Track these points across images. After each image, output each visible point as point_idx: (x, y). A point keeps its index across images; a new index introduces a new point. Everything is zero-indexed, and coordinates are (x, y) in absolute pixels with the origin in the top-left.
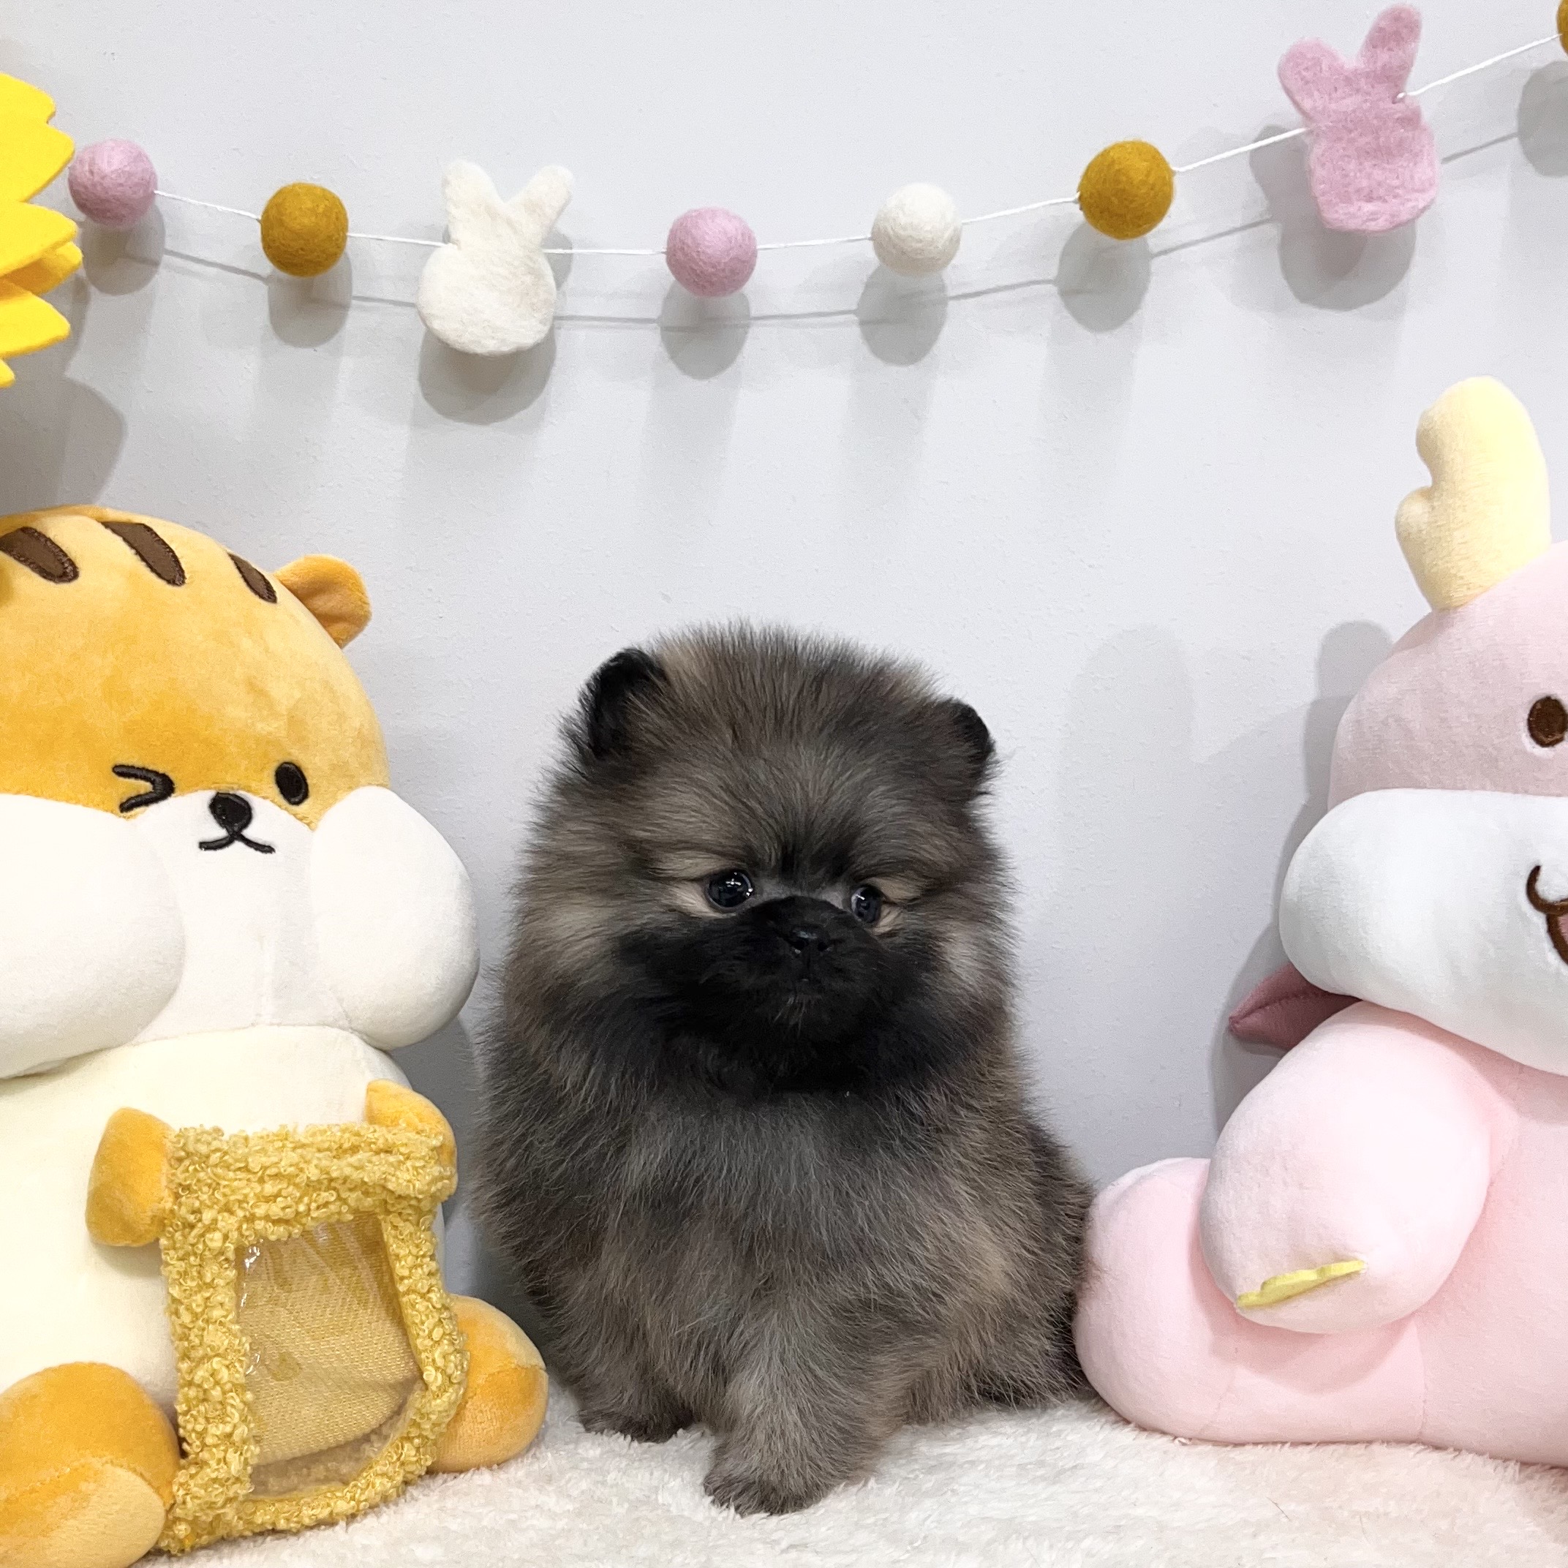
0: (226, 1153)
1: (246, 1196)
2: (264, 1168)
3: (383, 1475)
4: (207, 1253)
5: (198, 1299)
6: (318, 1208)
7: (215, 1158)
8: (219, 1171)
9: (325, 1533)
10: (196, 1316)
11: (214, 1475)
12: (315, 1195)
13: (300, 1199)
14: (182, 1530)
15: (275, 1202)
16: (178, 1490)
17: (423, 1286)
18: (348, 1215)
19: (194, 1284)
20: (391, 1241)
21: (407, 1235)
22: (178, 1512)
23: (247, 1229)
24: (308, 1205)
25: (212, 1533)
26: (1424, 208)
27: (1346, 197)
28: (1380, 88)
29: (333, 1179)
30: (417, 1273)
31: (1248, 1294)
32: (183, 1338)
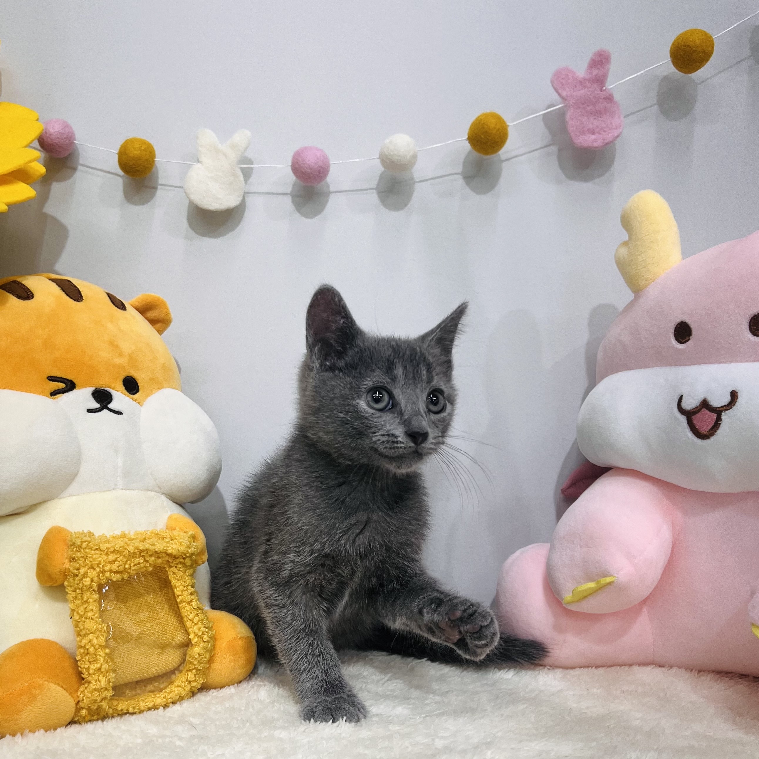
0: (90, 542)
1: (100, 561)
2: (108, 548)
3: (179, 686)
4: (84, 588)
5: (82, 608)
6: (135, 565)
7: (84, 545)
8: (87, 551)
9: (153, 713)
10: (81, 616)
11: (94, 687)
12: (133, 560)
13: (126, 563)
14: (84, 712)
15: (114, 564)
16: (80, 694)
17: (189, 598)
18: (150, 568)
19: (79, 602)
20: (173, 579)
21: (180, 577)
22: (81, 704)
23: (102, 576)
24: (130, 565)
25: (98, 714)
26: (618, 137)
27: (583, 133)
28: (595, 85)
29: (141, 551)
30: (185, 593)
31: (568, 597)
32: (77, 626)
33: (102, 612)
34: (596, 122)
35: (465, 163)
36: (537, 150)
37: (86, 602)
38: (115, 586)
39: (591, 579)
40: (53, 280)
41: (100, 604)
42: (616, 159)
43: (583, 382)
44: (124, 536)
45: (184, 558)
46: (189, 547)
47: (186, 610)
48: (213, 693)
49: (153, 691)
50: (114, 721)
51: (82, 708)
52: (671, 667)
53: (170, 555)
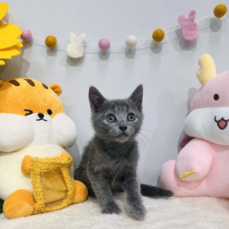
9: (57, 211)
12: (51, 166)
14: (36, 211)
15: (45, 167)
16: (35, 206)
17: (67, 177)
18: (56, 168)
25: (40, 212)
26: (198, 37)
27: (187, 36)
28: (191, 21)
29: (53, 163)
30: (66, 175)
31: (181, 176)
32: (34, 186)
33: (41, 181)
34: (191, 32)
35: (151, 44)
36: (173, 40)
37: (37, 178)
38: (45, 173)
39: (188, 171)
40: (26, 80)
41: (41, 179)
42: (197, 44)
43: (186, 111)
44: (48, 158)
45: (66, 165)
46: (68, 162)
47: (67, 181)
48: (75, 205)
49: (57, 205)
50: (45, 214)
51: (35, 210)
52: (212, 197)
53: (62, 164)
